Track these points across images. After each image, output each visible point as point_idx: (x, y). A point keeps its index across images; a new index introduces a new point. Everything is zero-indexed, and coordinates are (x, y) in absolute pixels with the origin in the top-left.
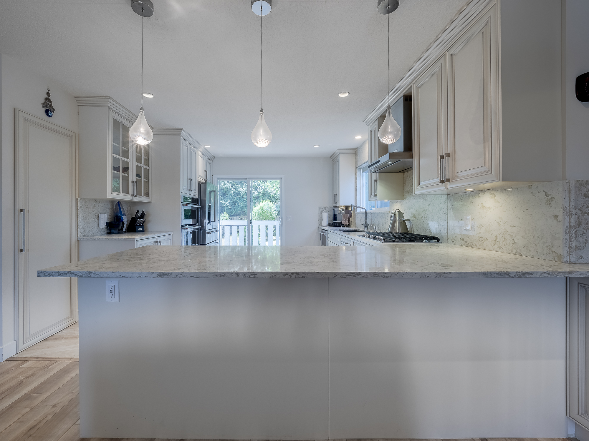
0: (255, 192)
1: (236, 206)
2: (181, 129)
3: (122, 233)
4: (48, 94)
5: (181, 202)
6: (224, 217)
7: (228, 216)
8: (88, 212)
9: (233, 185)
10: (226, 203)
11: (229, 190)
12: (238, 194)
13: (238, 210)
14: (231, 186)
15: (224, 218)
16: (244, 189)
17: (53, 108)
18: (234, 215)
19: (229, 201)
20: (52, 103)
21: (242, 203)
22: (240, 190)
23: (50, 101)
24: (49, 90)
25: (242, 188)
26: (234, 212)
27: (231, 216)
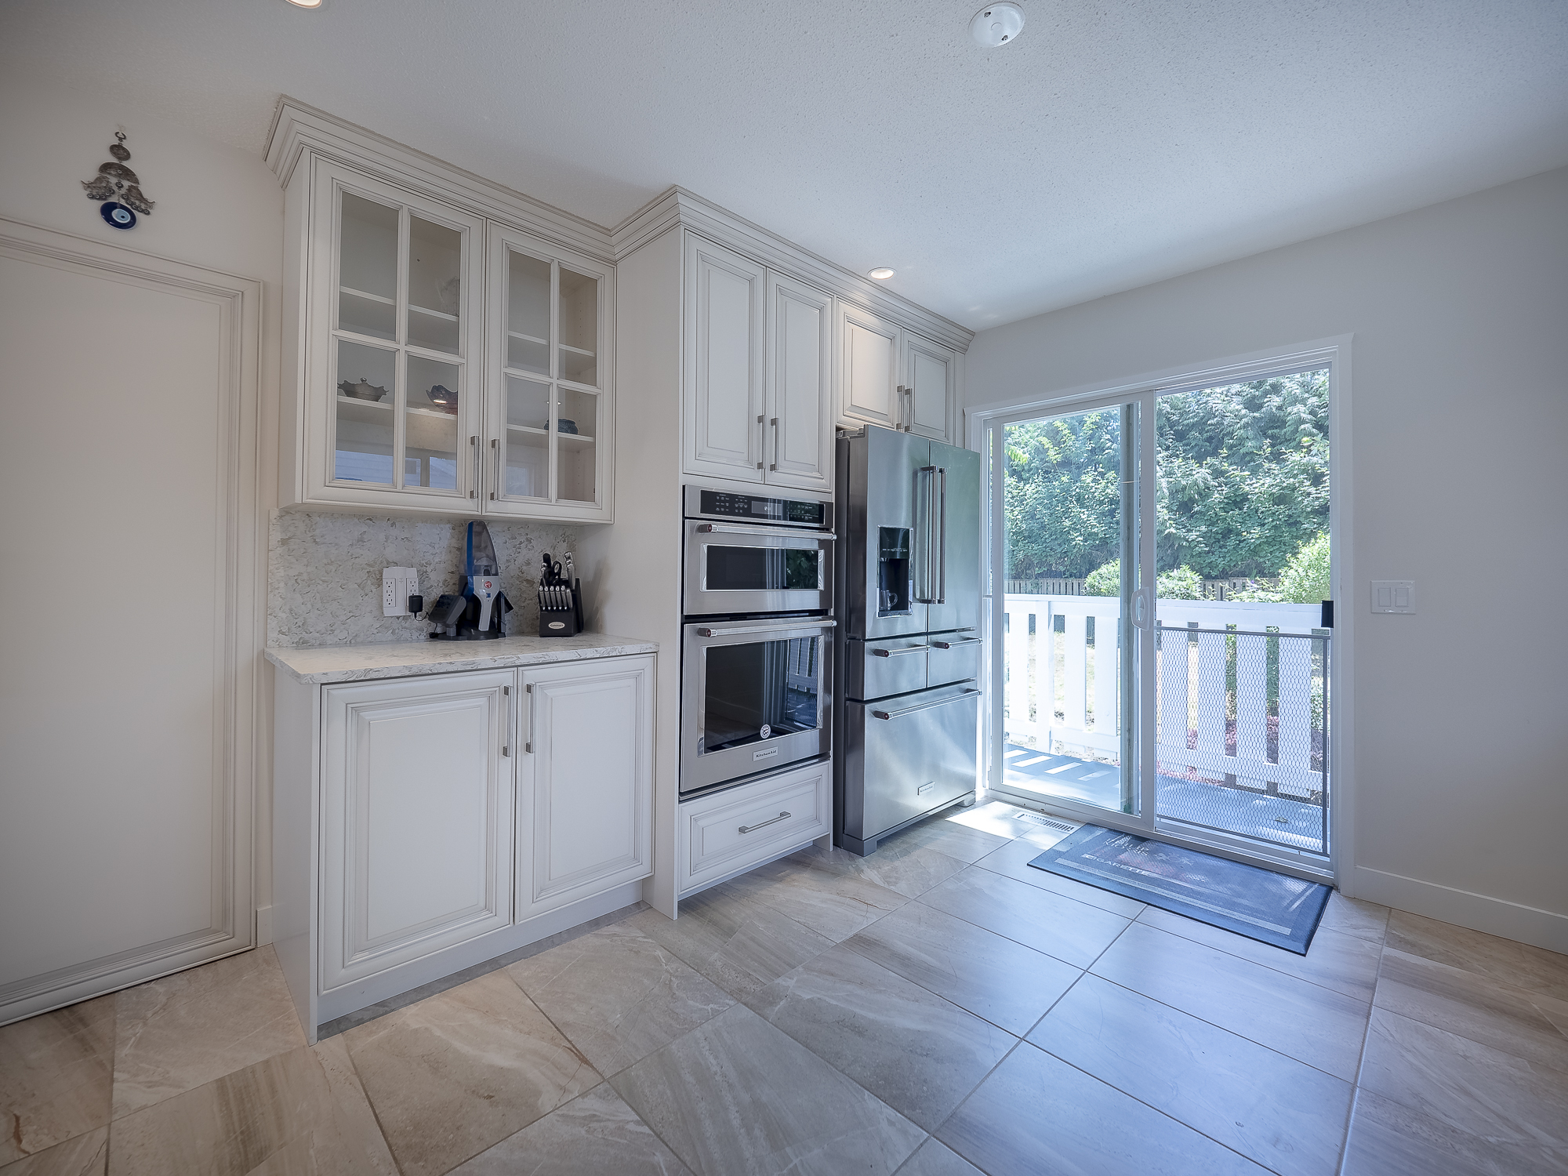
0: (1312, 490)
1: (1232, 542)
2: (673, 191)
3: (477, 638)
4: (118, 150)
5: (684, 518)
6: (1180, 579)
7: (1197, 578)
8: (325, 561)
9: (1217, 473)
10: (1193, 536)
11: (1205, 493)
12: (1238, 501)
13: (1239, 558)
14: (1209, 478)
15: (1180, 583)
16: (1262, 482)
17: (141, 198)
18: (1224, 575)
19: (1203, 528)
20: (137, 181)
21: (1256, 532)
22: (1247, 488)
23: (128, 174)
24: (120, 135)
25: (1254, 481)
26: (1221, 563)
27: (1207, 577)
